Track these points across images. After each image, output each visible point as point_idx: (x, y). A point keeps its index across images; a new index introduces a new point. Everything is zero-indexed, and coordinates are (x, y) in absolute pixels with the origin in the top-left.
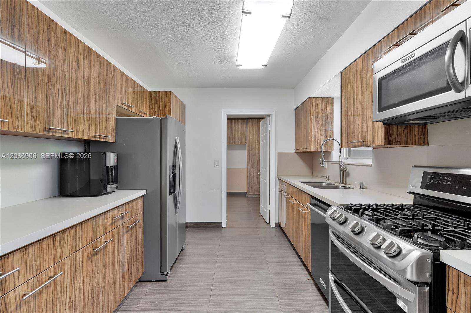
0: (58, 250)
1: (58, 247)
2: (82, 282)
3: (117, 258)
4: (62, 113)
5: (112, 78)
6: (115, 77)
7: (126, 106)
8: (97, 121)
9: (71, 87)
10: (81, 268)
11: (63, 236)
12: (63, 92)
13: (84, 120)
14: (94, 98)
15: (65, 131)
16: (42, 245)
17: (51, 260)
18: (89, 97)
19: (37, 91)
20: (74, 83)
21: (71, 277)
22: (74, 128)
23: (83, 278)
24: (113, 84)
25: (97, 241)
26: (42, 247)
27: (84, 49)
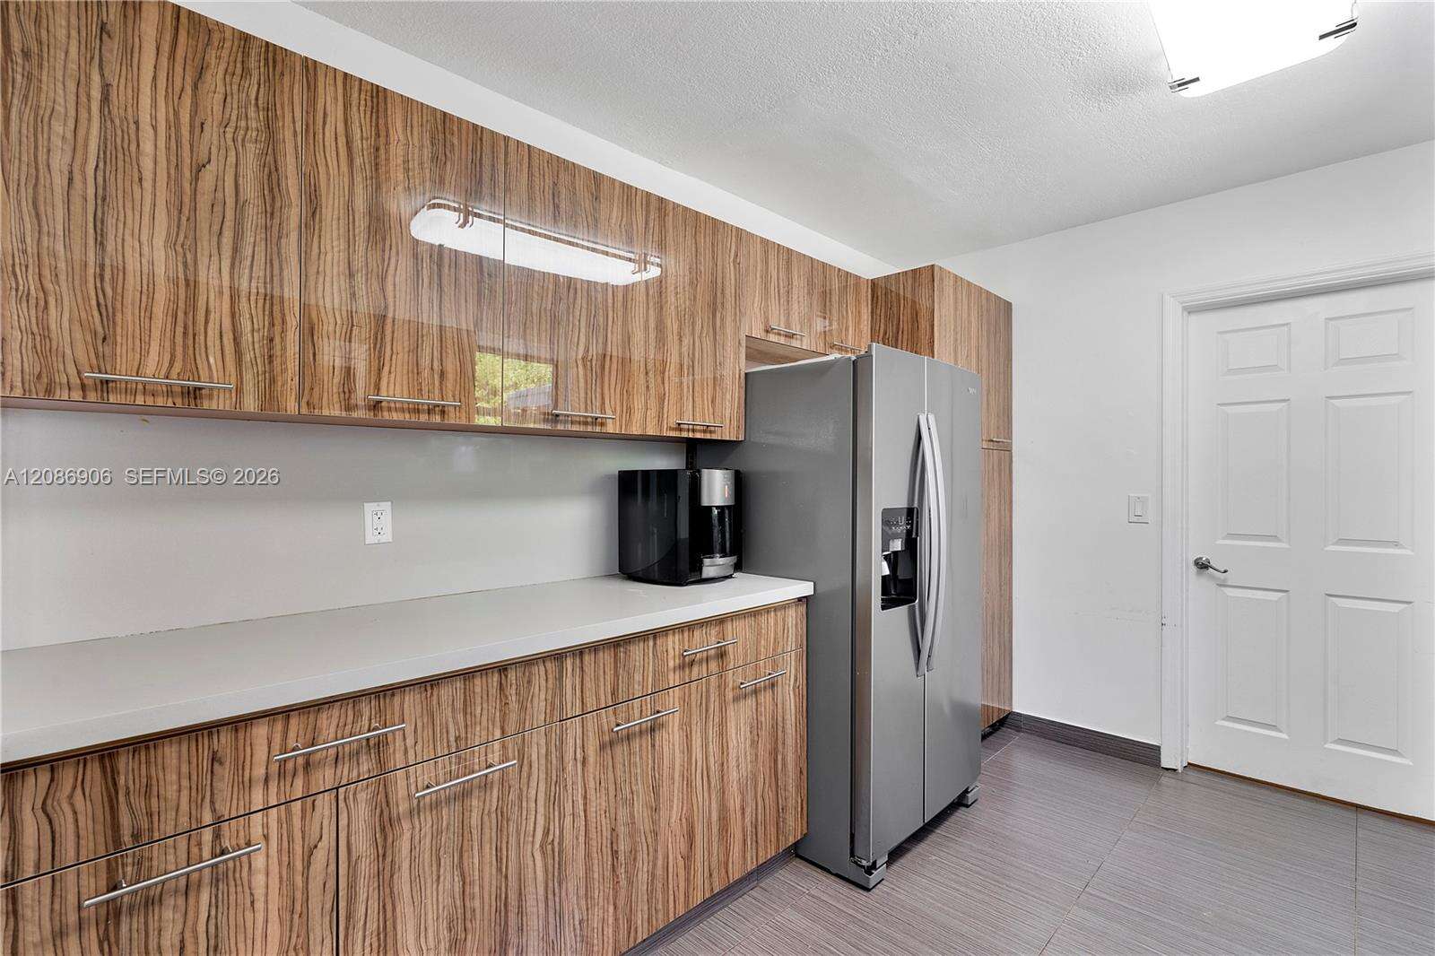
0: (514, 705)
1: (514, 699)
2: (581, 801)
3: (699, 764)
4: (589, 375)
5: (732, 264)
6: (741, 259)
7: (779, 334)
8: (685, 387)
9: (610, 309)
10: (579, 765)
11: (527, 674)
12: (592, 323)
13: (648, 387)
14: (676, 327)
15: (596, 419)
16: (471, 685)
17: (493, 725)
18: (661, 327)
19: (528, 331)
20: (620, 298)
21: (549, 780)
22: (618, 408)
23: (586, 792)
24: (736, 279)
25: (630, 705)
26: (472, 688)
27: (648, 204)
